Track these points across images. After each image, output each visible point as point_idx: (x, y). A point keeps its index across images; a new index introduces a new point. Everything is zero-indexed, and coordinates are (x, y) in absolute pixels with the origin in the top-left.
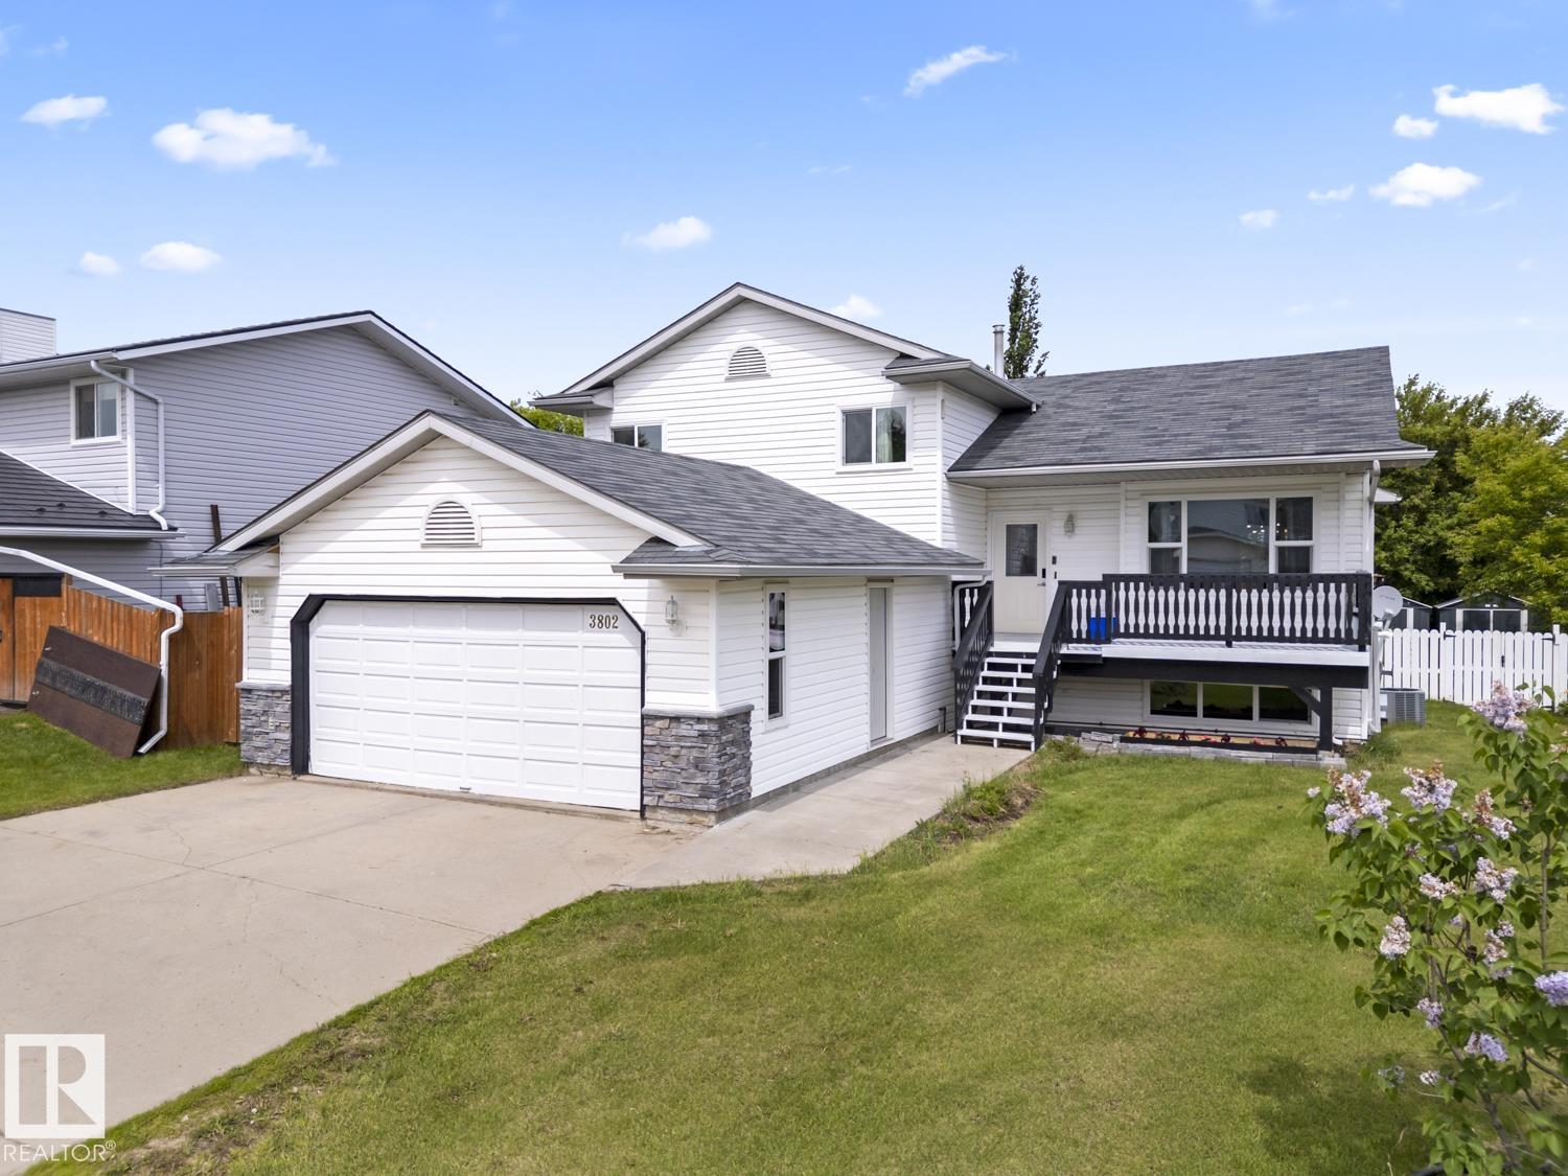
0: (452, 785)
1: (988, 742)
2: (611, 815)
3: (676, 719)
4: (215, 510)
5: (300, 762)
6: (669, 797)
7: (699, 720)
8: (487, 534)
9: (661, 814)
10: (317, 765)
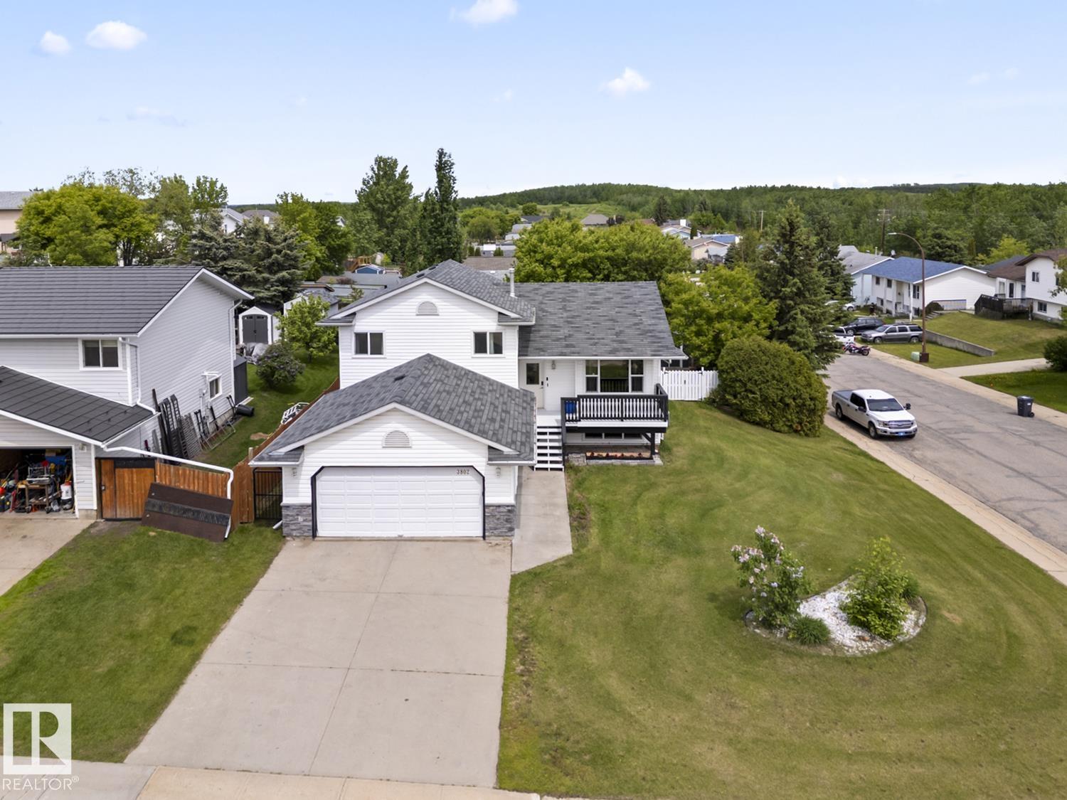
0: (393, 534)
1: (546, 469)
2: (470, 540)
3: (499, 506)
5: (314, 535)
6: (495, 532)
7: (508, 506)
8: (414, 443)
9: (492, 538)
10: (320, 532)
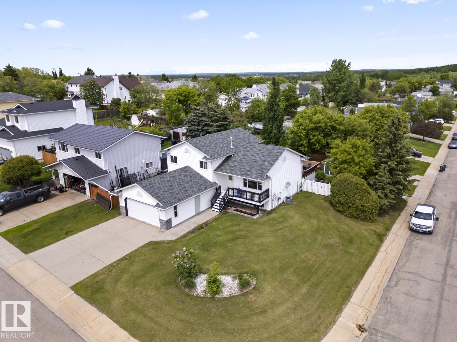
1: (215, 211)
3: (162, 220)
4: (115, 166)
5: (127, 215)
8: (143, 196)
9: (162, 229)
10: (129, 215)
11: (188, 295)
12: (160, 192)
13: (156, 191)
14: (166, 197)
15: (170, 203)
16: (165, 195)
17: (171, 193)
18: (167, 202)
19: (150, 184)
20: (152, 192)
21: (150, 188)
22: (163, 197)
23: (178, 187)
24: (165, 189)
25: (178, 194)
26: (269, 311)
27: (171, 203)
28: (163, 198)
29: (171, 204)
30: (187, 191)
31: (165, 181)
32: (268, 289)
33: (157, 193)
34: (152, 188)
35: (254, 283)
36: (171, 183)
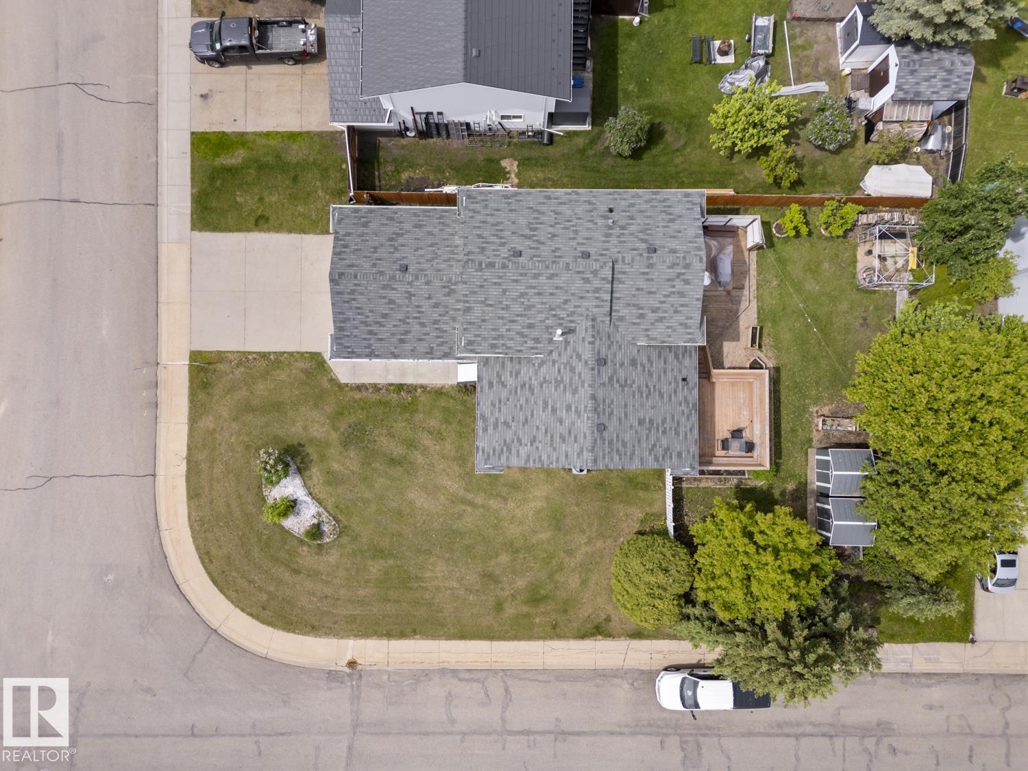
4: (412, 108)
11: (260, 487)
12: (354, 319)
13: (350, 314)
14: (355, 336)
15: (349, 353)
16: (356, 332)
17: (371, 332)
18: (348, 347)
19: (352, 292)
20: (340, 313)
21: (344, 302)
22: (348, 334)
23: (395, 326)
24: (367, 317)
25: (381, 340)
26: (302, 575)
27: (353, 352)
28: (348, 336)
29: (350, 355)
30: (404, 343)
31: (384, 297)
32: (333, 557)
33: (346, 320)
34: (348, 302)
35: (328, 540)
36: (392, 309)
